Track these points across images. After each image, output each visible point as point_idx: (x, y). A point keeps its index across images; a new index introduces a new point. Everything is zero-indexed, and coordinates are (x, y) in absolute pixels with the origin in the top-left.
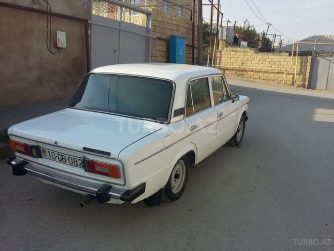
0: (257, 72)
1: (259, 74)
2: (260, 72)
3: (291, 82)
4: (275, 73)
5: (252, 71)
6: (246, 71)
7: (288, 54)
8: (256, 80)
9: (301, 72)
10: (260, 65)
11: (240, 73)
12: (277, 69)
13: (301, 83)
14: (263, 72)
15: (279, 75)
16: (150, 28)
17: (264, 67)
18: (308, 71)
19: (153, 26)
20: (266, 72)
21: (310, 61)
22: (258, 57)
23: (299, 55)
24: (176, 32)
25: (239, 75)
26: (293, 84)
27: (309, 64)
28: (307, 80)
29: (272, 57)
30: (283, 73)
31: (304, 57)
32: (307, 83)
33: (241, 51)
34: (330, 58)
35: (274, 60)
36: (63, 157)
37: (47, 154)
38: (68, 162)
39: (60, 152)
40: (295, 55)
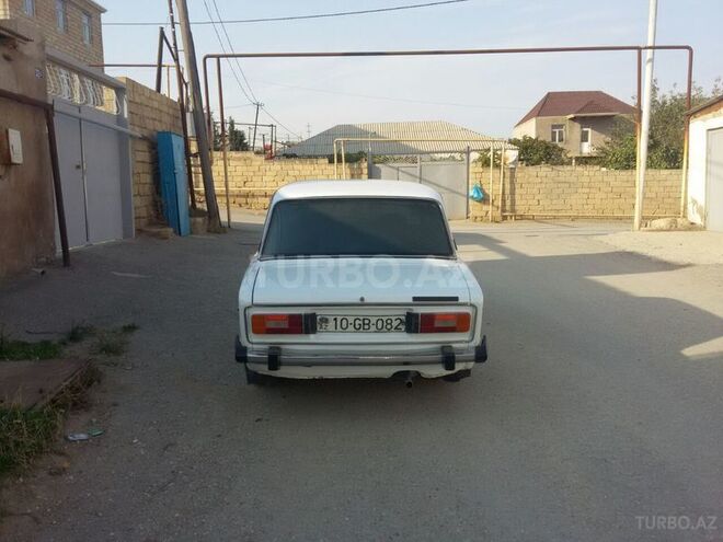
5: (266, 196)
6: (253, 196)
7: (326, 161)
10: (280, 183)
11: (243, 200)
16: (126, 116)
19: (130, 112)
21: (366, 171)
22: (273, 167)
23: (346, 161)
24: (159, 124)
25: (240, 205)
27: (365, 177)
29: (300, 167)
31: (355, 166)
33: (239, 159)
34: (396, 165)
35: (303, 173)
36: (367, 322)
37: (331, 324)
38: (373, 328)
39: (361, 315)
40: (339, 161)
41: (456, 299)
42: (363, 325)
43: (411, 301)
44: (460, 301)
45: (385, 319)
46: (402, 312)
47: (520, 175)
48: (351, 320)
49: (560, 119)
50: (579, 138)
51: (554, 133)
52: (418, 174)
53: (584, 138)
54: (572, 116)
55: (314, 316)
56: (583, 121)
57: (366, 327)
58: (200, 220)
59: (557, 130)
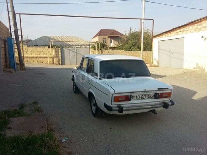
0: (31, 58)
1: (33, 59)
2: (33, 58)
3: (52, 63)
4: (42, 58)
8: (31, 63)
9: (57, 57)
10: (33, 54)
12: (43, 56)
13: (58, 62)
14: (35, 58)
15: (45, 59)
17: (35, 55)
18: (60, 56)
20: (37, 58)
21: (60, 50)
22: (30, 49)
23: (54, 47)
26: (54, 63)
27: (60, 52)
28: (60, 60)
29: (39, 49)
30: (47, 58)
31: (57, 49)
32: (60, 62)
34: (69, 49)
35: (40, 51)
36: (145, 96)
37: (135, 97)
38: (146, 98)
39: (143, 95)
40: (52, 47)
41: (168, 88)
42: (144, 97)
43: (157, 90)
44: (169, 89)
45: (149, 95)
46: (154, 93)
47: (104, 52)
48: (141, 96)
49: (105, 37)
50: (110, 42)
51: (103, 41)
52: (76, 51)
53: (111, 42)
54: (108, 36)
55: (131, 96)
56: (111, 38)
57: (144, 98)
58: (19, 66)
59: (104, 40)
